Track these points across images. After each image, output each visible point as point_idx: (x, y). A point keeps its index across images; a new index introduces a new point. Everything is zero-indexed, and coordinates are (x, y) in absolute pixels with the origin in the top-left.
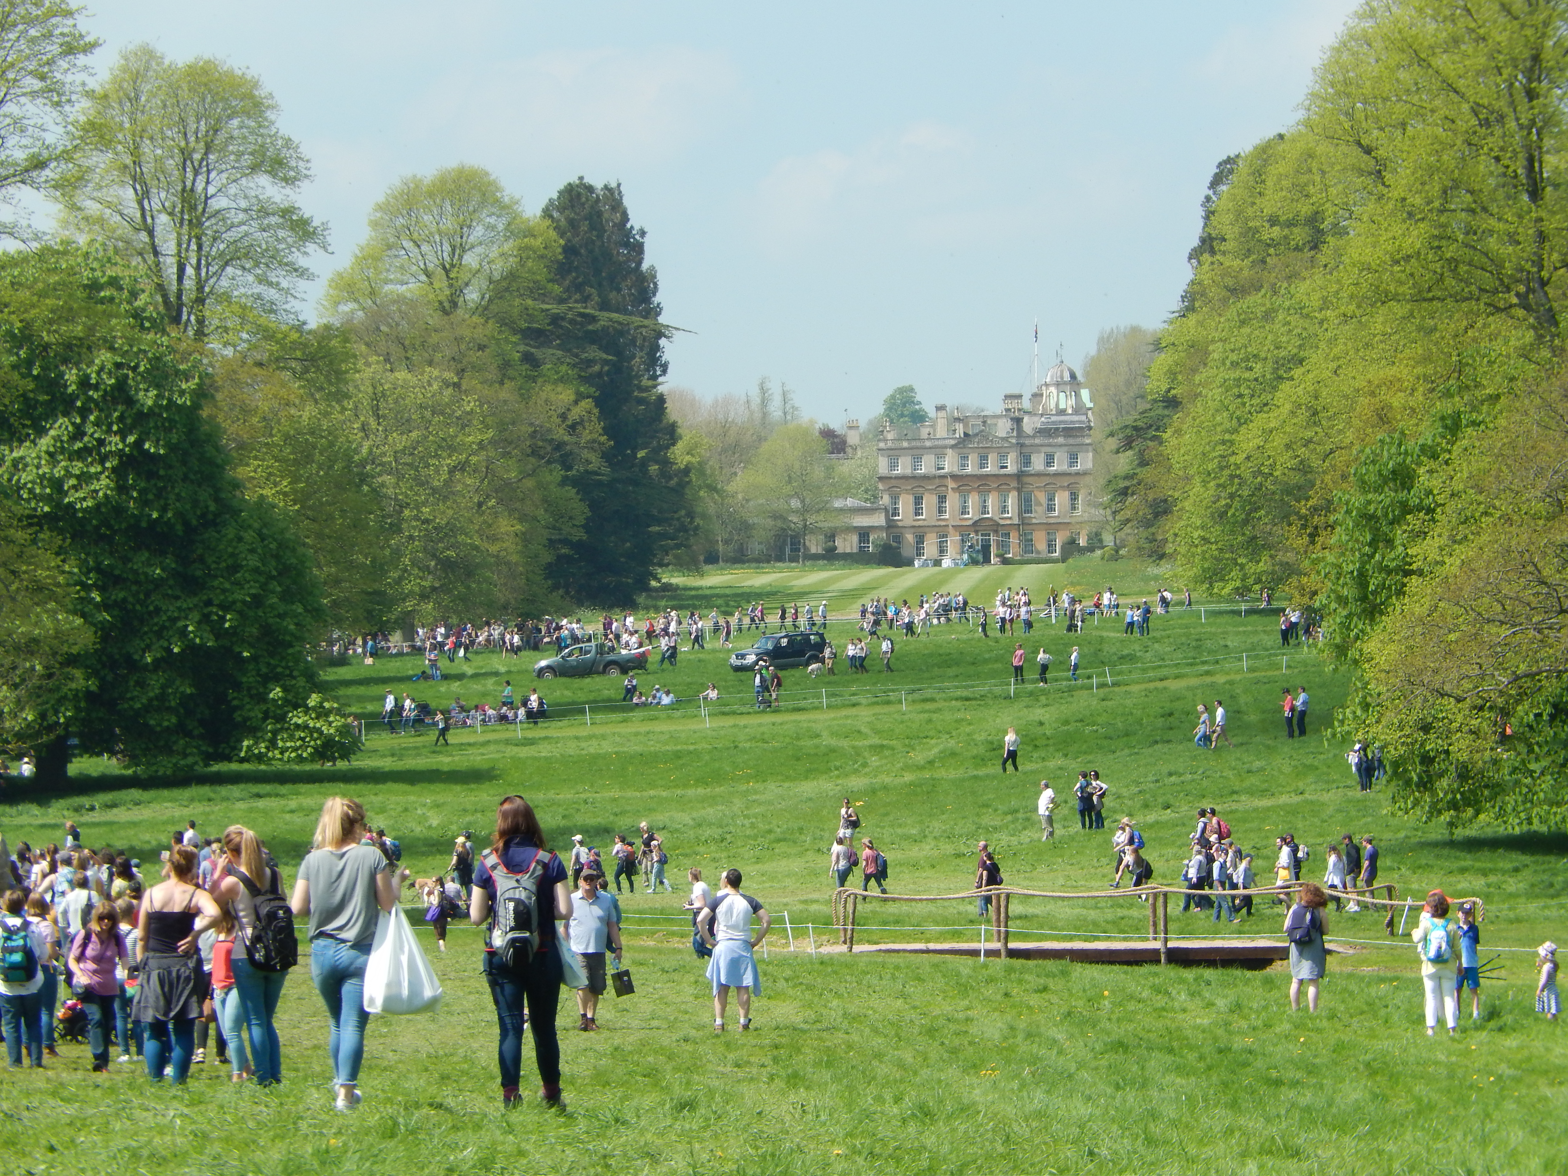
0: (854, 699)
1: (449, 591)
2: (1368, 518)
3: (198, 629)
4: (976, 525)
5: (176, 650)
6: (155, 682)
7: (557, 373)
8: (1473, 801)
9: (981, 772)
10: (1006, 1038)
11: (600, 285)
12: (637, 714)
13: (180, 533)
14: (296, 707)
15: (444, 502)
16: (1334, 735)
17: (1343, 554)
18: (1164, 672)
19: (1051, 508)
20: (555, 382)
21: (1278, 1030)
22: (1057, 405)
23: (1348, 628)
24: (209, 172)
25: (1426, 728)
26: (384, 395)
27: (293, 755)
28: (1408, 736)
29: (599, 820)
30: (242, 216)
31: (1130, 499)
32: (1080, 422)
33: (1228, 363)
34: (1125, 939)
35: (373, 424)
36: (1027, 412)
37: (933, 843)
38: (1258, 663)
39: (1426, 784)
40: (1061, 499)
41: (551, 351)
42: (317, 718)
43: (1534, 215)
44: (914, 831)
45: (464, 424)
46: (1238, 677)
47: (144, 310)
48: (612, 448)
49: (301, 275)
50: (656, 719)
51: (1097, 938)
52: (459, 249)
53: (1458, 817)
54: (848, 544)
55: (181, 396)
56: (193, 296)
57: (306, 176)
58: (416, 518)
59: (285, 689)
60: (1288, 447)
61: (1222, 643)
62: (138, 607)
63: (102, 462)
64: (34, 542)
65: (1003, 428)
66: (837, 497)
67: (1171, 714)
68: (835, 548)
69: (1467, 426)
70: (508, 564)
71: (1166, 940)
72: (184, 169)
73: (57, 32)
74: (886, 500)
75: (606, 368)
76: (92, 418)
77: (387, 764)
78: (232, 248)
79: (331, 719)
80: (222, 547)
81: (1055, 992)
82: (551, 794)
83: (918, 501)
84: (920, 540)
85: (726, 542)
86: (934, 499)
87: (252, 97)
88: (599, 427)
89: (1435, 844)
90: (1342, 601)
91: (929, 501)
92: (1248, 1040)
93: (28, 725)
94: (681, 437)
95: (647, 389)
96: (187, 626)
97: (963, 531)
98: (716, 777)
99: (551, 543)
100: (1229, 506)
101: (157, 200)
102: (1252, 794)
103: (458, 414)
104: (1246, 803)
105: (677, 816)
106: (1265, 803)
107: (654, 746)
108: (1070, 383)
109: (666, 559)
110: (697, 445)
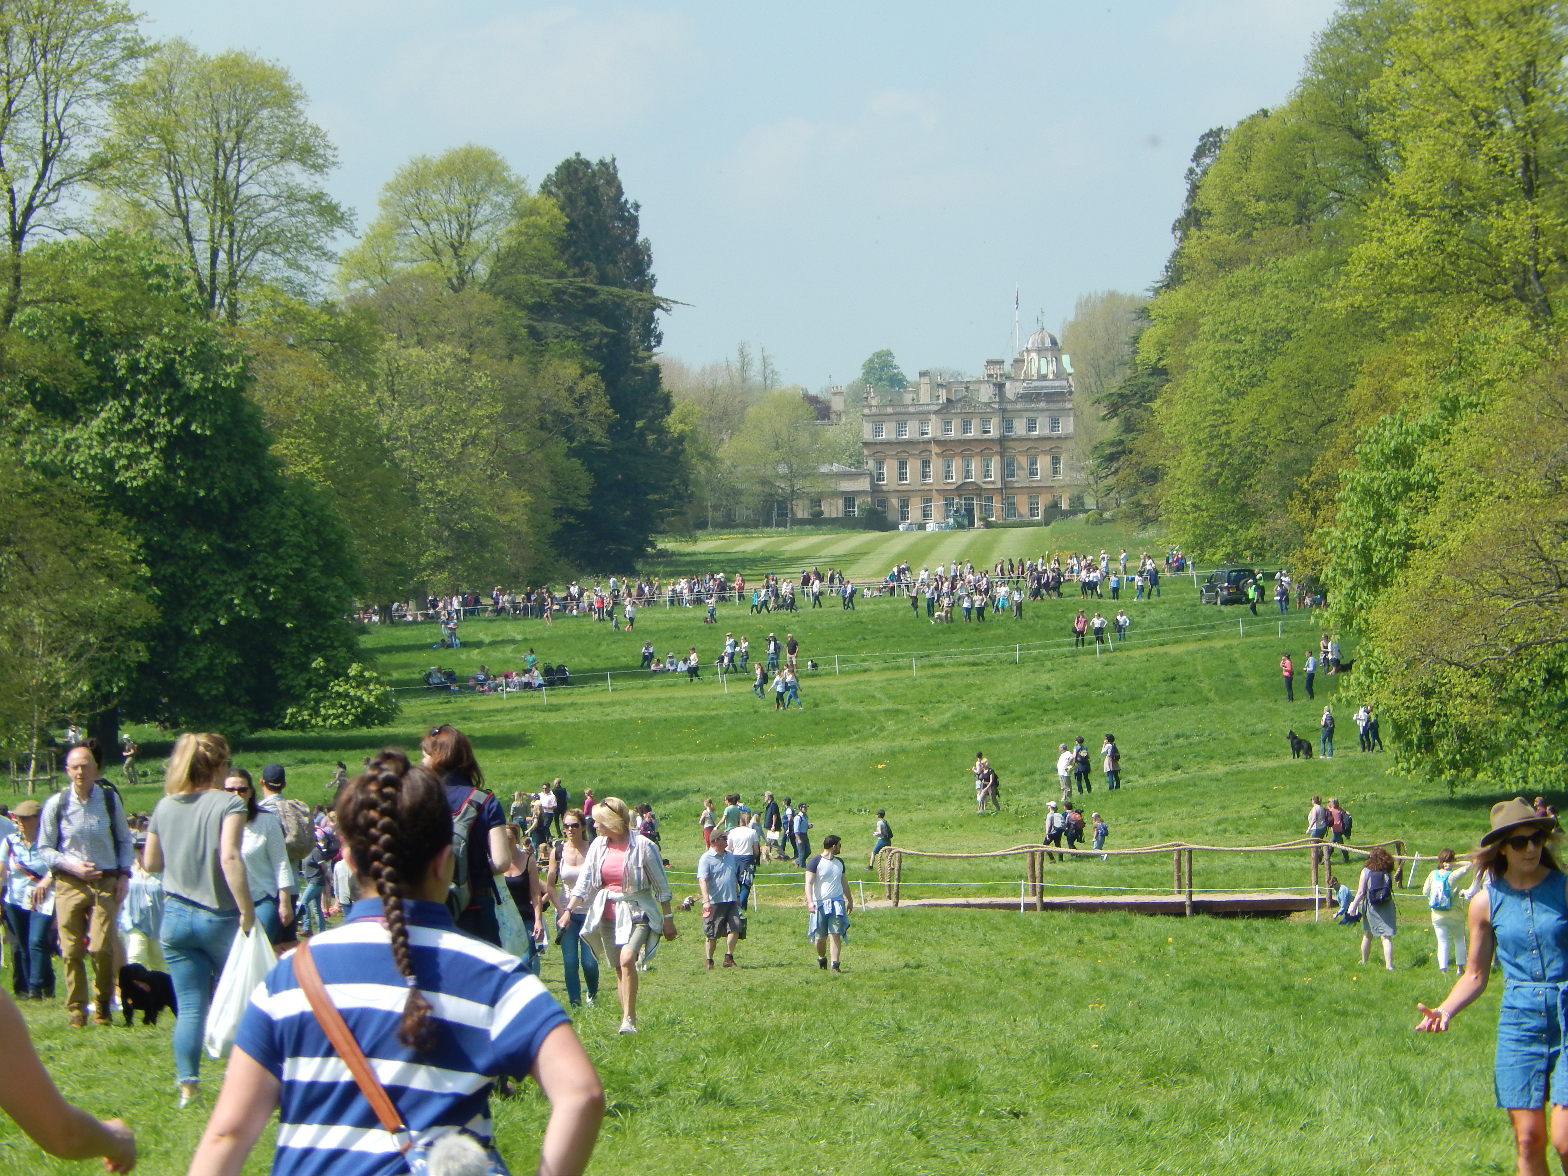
0: (866, 665)
1: (463, 561)
2: (1369, 494)
3: (243, 601)
4: (960, 489)
5: (223, 622)
6: (203, 655)
7: (563, 347)
8: (1472, 762)
9: (995, 736)
10: (1094, 979)
11: (598, 258)
12: (656, 681)
13: (226, 511)
14: (337, 676)
15: (458, 475)
16: (1339, 700)
17: (1348, 529)
18: (1163, 637)
19: (1033, 473)
20: (562, 357)
22: (1039, 370)
23: (1353, 599)
24: (240, 160)
25: (1428, 693)
26: (398, 371)
27: (335, 722)
28: (1411, 701)
29: (635, 783)
30: (272, 202)
31: (1115, 465)
32: (1061, 387)
33: (1217, 335)
34: (1151, 893)
35: (388, 400)
36: (1008, 378)
37: (957, 804)
38: (1254, 628)
39: (1428, 744)
40: (1043, 463)
41: (552, 325)
42: (358, 687)
43: (1530, 212)
44: (937, 792)
45: (474, 399)
46: (1235, 642)
47: (190, 297)
48: (616, 420)
49: (329, 259)
50: (675, 685)
51: (1123, 892)
52: (466, 227)
53: (1457, 776)
54: (834, 509)
55: (225, 380)
56: (226, 281)
57: (334, 163)
58: (432, 491)
59: (327, 660)
60: (1282, 419)
62: (186, 581)
63: (151, 443)
64: (102, 523)
65: (986, 393)
66: (823, 462)
67: (1173, 679)
68: (822, 513)
69: (1465, 407)
70: (518, 533)
71: (1191, 893)
72: (217, 158)
73: (120, 37)
74: (871, 465)
75: (605, 341)
76: (141, 400)
78: (263, 233)
79: (371, 687)
80: (265, 523)
81: (1123, 939)
82: (584, 759)
83: (903, 465)
84: (905, 504)
85: (715, 508)
86: (918, 464)
87: (282, 88)
88: (606, 400)
89: (1437, 802)
90: (1347, 573)
91: (913, 466)
92: (1307, 980)
93: (83, 696)
94: (673, 407)
95: (643, 360)
96: (232, 600)
97: (948, 496)
98: (739, 741)
99: (558, 513)
100: (1219, 475)
101: (190, 187)
102: (1257, 755)
103: (470, 389)
104: (1253, 764)
105: (709, 778)
106: (1271, 763)
107: (677, 712)
108: (1051, 349)
109: (662, 526)
110: (688, 414)
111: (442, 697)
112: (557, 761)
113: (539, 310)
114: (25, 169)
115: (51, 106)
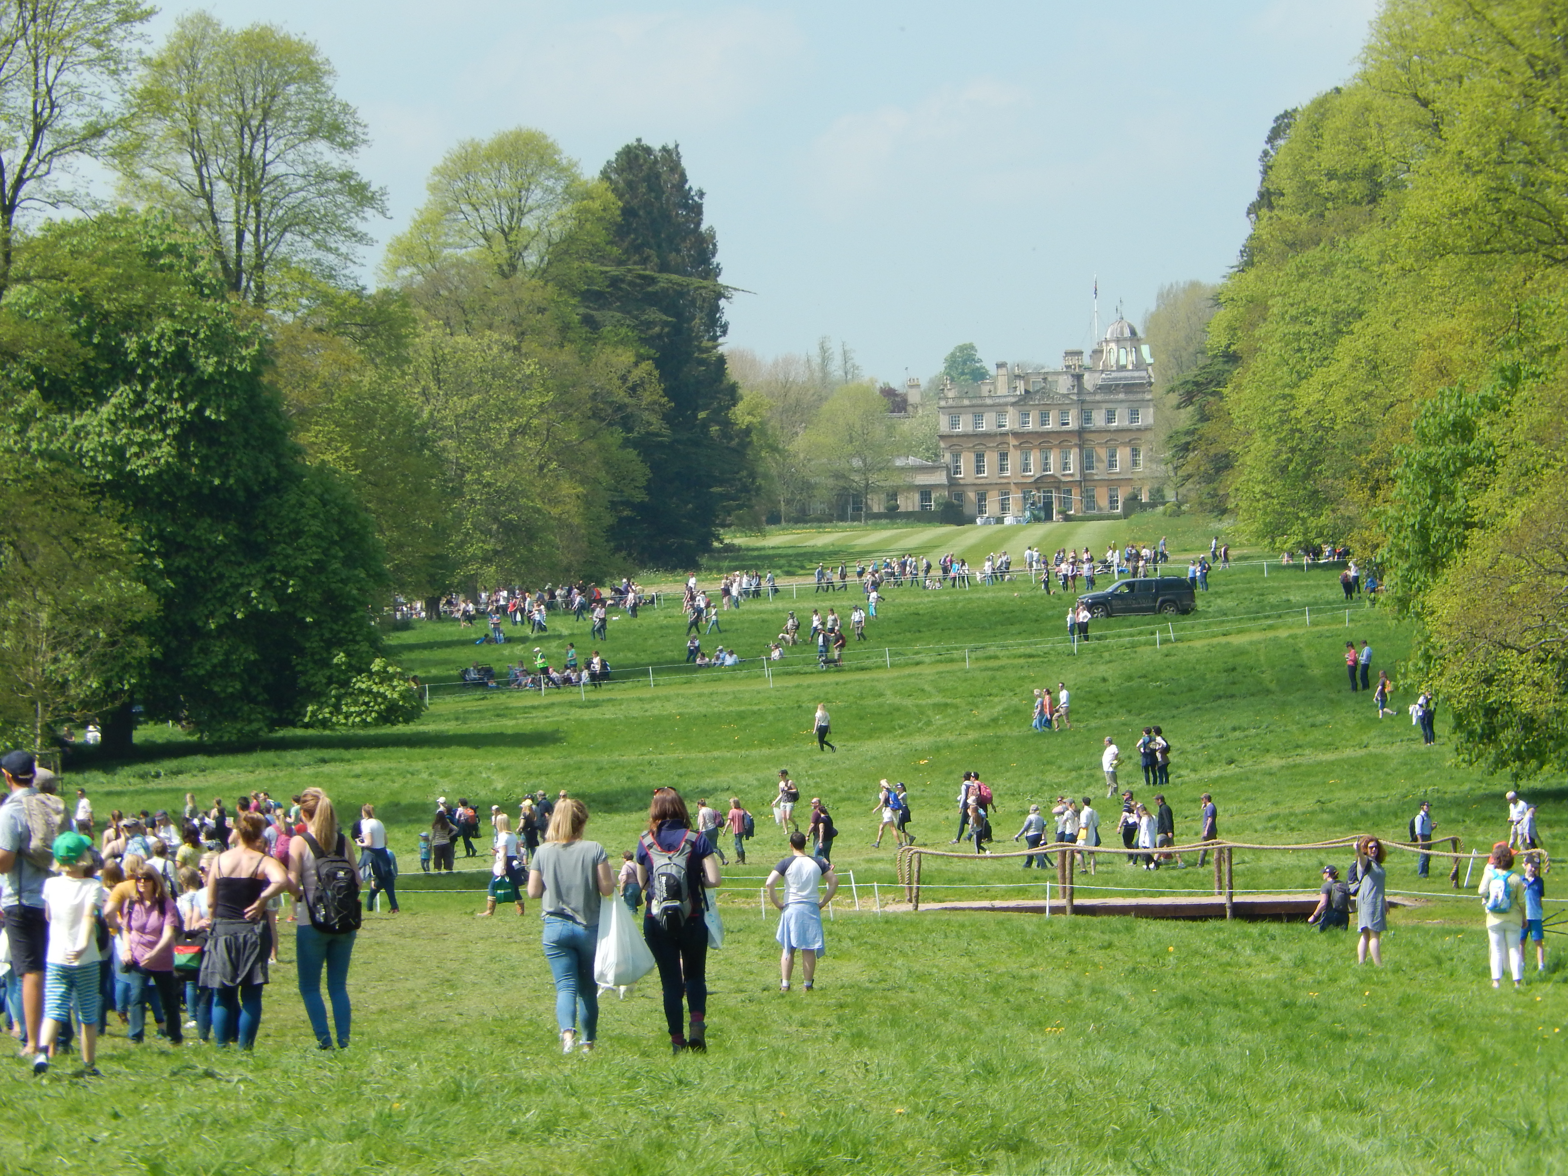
0: (918, 658)
1: (511, 555)
2: (1428, 471)
3: (261, 595)
4: (1038, 483)
5: (239, 616)
6: (219, 650)
7: (617, 335)
8: (1537, 753)
10: (1071, 995)
11: (659, 246)
12: (700, 675)
13: (242, 499)
14: (360, 672)
15: (506, 466)
17: (1404, 507)
18: (1227, 627)
19: (1112, 464)
20: (616, 345)
21: (1342, 983)
22: (1118, 361)
23: (1410, 581)
24: (266, 138)
25: (1489, 681)
26: (444, 360)
27: (358, 719)
28: (1470, 689)
30: (300, 182)
31: (1191, 455)
32: (1141, 378)
33: (1287, 317)
34: (1190, 894)
35: (434, 388)
36: (1088, 369)
38: (1322, 617)
39: (1490, 735)
40: (1123, 455)
41: (611, 313)
42: (381, 683)
45: (524, 386)
46: (1300, 631)
47: (203, 277)
48: (672, 409)
49: (360, 241)
50: (720, 679)
51: (1162, 894)
52: (518, 213)
53: (1522, 768)
54: (910, 503)
55: (241, 363)
56: (253, 262)
57: (364, 141)
58: (478, 481)
59: (348, 654)
60: (1348, 400)
61: (1284, 597)
62: (201, 574)
63: (163, 429)
64: (97, 509)
65: (1064, 385)
66: (899, 456)
67: (1234, 669)
68: (898, 507)
69: (1527, 378)
70: (569, 526)
71: (1231, 895)
72: (242, 136)
74: (947, 458)
75: (666, 330)
76: (153, 385)
77: (450, 727)
78: (291, 214)
79: (395, 683)
80: (284, 513)
81: (1119, 948)
82: (616, 756)
83: (980, 457)
84: (982, 498)
85: (788, 502)
86: (996, 457)
87: (309, 62)
88: (660, 388)
90: (1404, 554)
91: (991, 459)
92: (1313, 995)
93: (93, 693)
94: (741, 398)
95: (707, 350)
96: (250, 592)
97: (1025, 488)
98: (780, 737)
99: (613, 506)
100: (1289, 460)
101: (215, 167)
102: (1316, 748)
103: (519, 377)
104: (1310, 756)
105: (742, 776)
106: (1329, 756)
107: (718, 708)
108: (1131, 339)
109: (729, 520)
110: (757, 406)
111: (478, 694)
112: (585, 757)
113: (592, 297)
114: (14, 139)
115: (42, 73)
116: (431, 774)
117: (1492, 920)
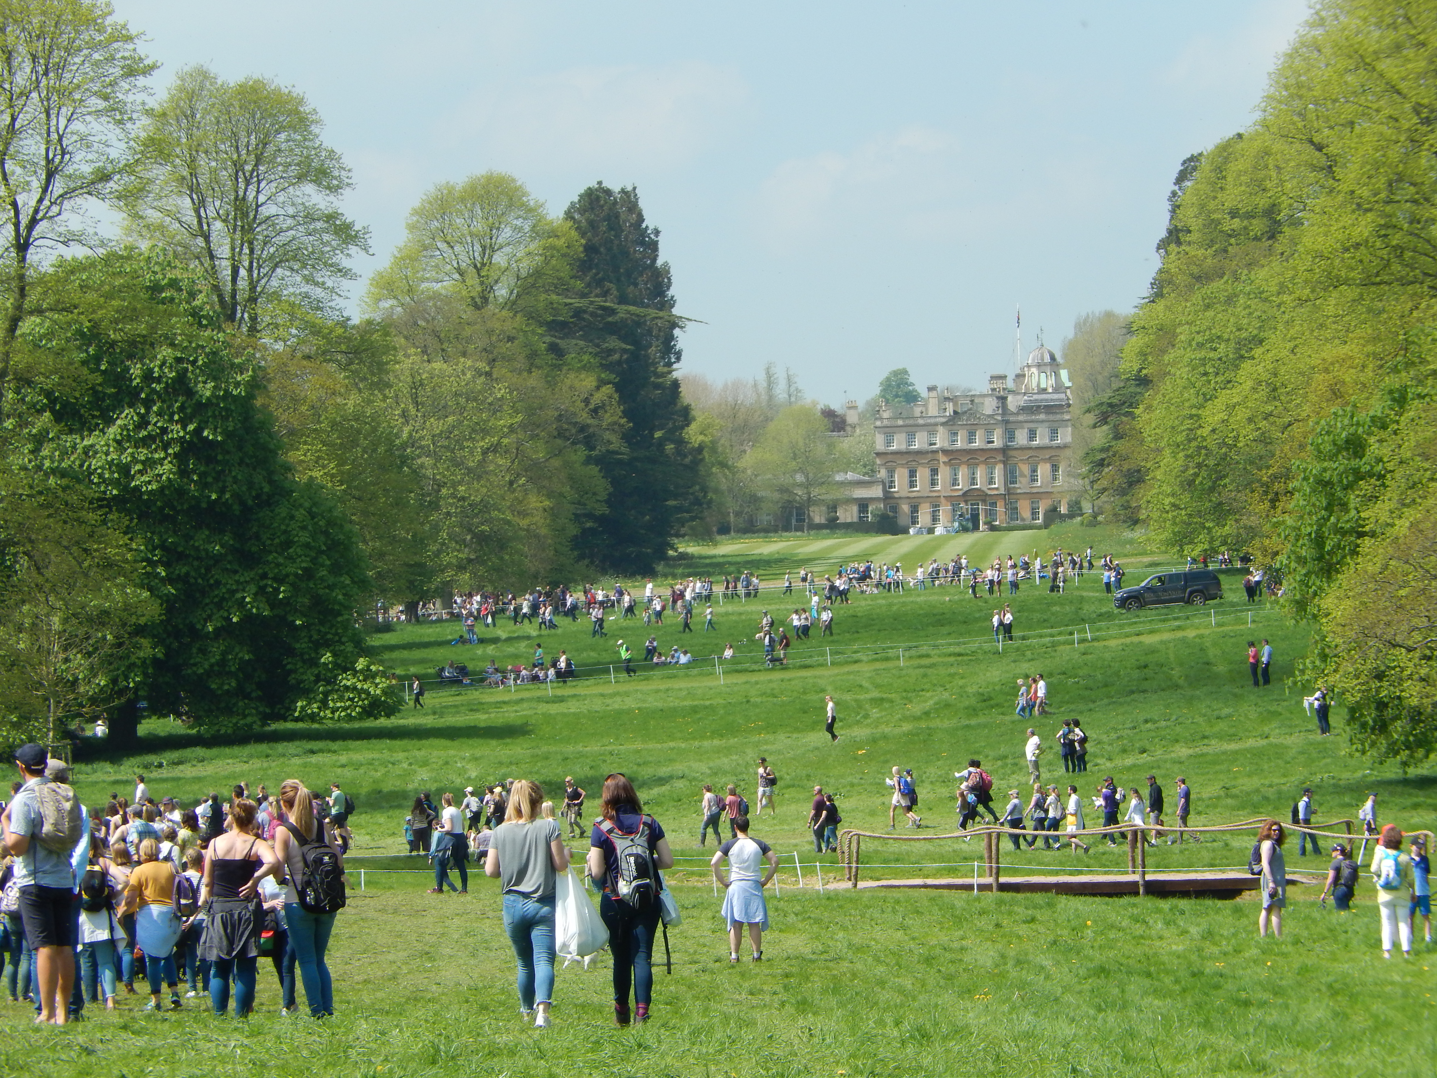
0: (856, 656)
1: (483, 563)
2: (1323, 484)
3: (254, 600)
4: (966, 495)
5: (235, 620)
6: (216, 650)
7: (580, 361)
8: (1424, 743)
9: (973, 722)
10: (997, 966)
11: (618, 280)
12: (657, 673)
13: (237, 513)
14: (345, 670)
15: (479, 481)
16: (1295, 683)
17: (1301, 518)
18: (1139, 628)
19: (1034, 480)
20: (579, 370)
21: (1247, 955)
22: (1039, 384)
23: (1307, 586)
24: (259, 182)
25: (1380, 676)
26: (421, 385)
27: (343, 714)
28: (1363, 684)
30: (290, 222)
31: (1106, 470)
32: (1061, 400)
33: (1194, 343)
34: (1106, 873)
35: (412, 411)
36: (1011, 392)
37: (930, 787)
38: (1226, 618)
39: (1382, 727)
40: (1043, 470)
41: (574, 342)
42: (365, 680)
45: (495, 409)
46: (1207, 632)
47: (201, 309)
48: (631, 429)
49: (345, 275)
50: (675, 677)
51: (1080, 873)
52: (489, 249)
53: (1411, 757)
54: (848, 514)
55: (236, 388)
56: (246, 296)
57: (348, 185)
58: (453, 496)
59: (334, 655)
60: (1250, 420)
62: (200, 581)
63: (165, 448)
64: (104, 522)
65: (989, 406)
66: (838, 472)
67: (1146, 666)
68: (837, 518)
69: (1413, 399)
70: (537, 536)
71: (1144, 873)
72: (237, 179)
73: (119, 56)
74: (883, 473)
75: (625, 357)
76: (155, 408)
77: (428, 721)
78: (281, 251)
79: (378, 681)
80: (275, 525)
81: (1042, 923)
82: (580, 747)
83: (912, 474)
84: (915, 509)
85: (737, 514)
86: (927, 472)
87: (297, 112)
88: (619, 410)
89: (1390, 783)
90: (1301, 560)
91: (923, 474)
92: (1220, 965)
93: (101, 690)
94: (694, 419)
95: (663, 375)
96: (244, 598)
97: (954, 501)
98: (730, 729)
99: (577, 518)
100: (1196, 475)
101: (212, 208)
102: (1221, 738)
103: (490, 400)
104: (1216, 746)
105: (695, 765)
106: (1233, 746)
107: (673, 702)
108: (1050, 364)
109: (683, 531)
110: (709, 426)
111: (454, 690)
112: (553, 749)
113: (557, 327)
114: (28, 183)
115: (54, 122)
116: (410, 764)
117: (1383, 897)
